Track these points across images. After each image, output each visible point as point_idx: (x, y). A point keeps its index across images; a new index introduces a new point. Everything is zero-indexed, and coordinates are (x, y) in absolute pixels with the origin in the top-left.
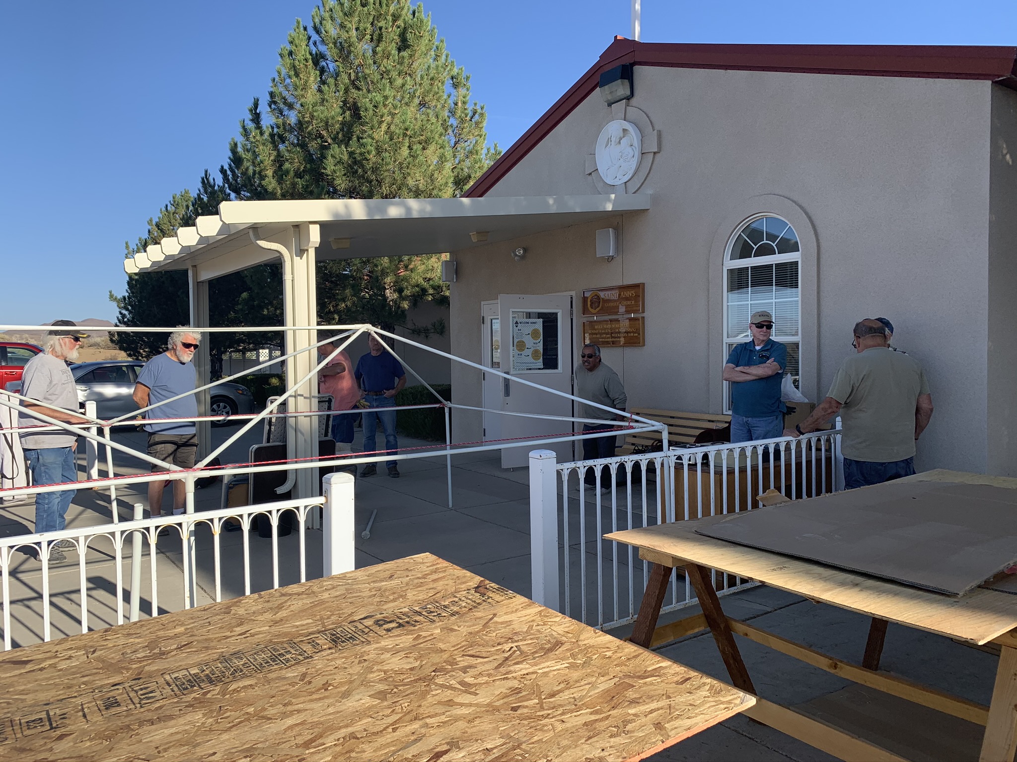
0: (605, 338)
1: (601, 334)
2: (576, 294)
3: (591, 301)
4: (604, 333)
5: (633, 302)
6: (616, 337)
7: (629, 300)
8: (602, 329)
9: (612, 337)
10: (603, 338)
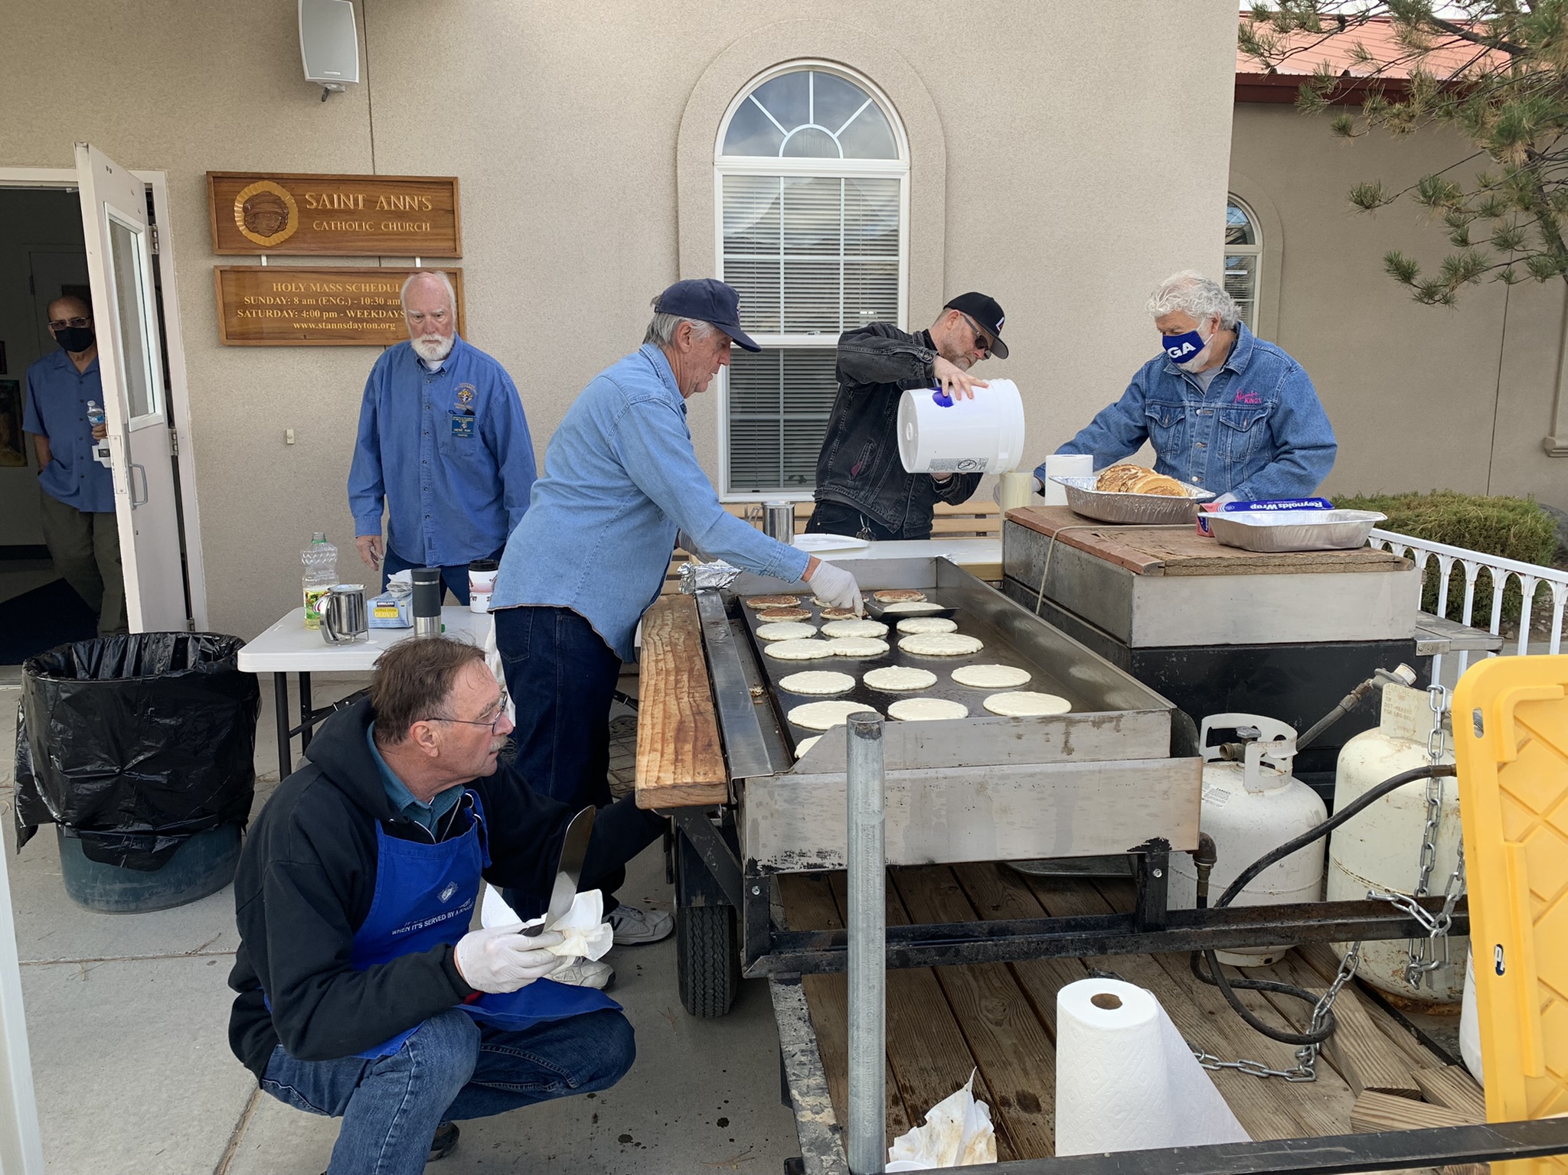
0: (317, 321)
1: (300, 309)
2: (169, 181)
3: (245, 209)
4: (309, 308)
5: (426, 227)
6: (362, 320)
7: (414, 221)
8: (301, 296)
9: (347, 319)
10: (307, 321)
